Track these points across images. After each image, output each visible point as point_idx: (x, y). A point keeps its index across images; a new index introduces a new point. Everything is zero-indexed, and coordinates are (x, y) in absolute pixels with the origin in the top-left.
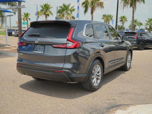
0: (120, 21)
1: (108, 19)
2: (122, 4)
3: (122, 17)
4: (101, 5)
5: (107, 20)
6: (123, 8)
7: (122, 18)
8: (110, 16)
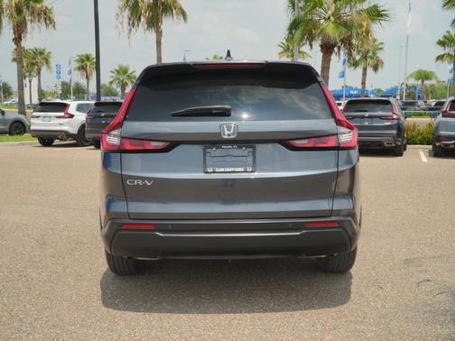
0: (79, 69)
1: (34, 61)
2: (123, 17)
3: (84, 58)
4: (46, 17)
5: (33, 64)
6: (126, 31)
7: (83, 61)
8: (41, 53)
